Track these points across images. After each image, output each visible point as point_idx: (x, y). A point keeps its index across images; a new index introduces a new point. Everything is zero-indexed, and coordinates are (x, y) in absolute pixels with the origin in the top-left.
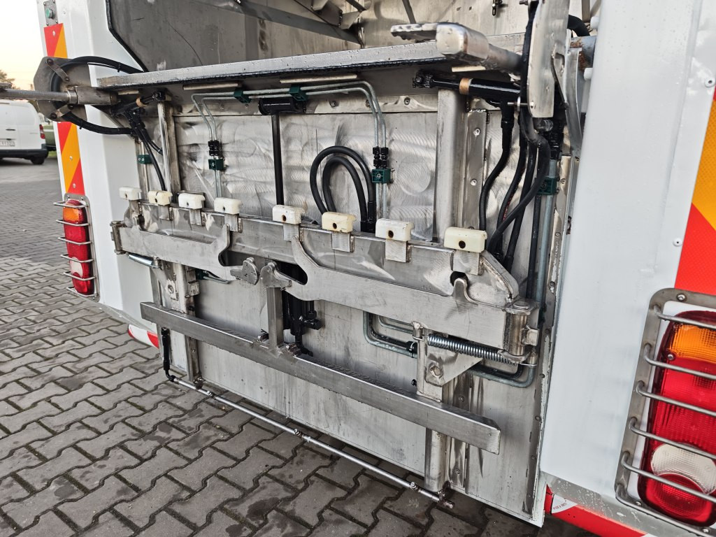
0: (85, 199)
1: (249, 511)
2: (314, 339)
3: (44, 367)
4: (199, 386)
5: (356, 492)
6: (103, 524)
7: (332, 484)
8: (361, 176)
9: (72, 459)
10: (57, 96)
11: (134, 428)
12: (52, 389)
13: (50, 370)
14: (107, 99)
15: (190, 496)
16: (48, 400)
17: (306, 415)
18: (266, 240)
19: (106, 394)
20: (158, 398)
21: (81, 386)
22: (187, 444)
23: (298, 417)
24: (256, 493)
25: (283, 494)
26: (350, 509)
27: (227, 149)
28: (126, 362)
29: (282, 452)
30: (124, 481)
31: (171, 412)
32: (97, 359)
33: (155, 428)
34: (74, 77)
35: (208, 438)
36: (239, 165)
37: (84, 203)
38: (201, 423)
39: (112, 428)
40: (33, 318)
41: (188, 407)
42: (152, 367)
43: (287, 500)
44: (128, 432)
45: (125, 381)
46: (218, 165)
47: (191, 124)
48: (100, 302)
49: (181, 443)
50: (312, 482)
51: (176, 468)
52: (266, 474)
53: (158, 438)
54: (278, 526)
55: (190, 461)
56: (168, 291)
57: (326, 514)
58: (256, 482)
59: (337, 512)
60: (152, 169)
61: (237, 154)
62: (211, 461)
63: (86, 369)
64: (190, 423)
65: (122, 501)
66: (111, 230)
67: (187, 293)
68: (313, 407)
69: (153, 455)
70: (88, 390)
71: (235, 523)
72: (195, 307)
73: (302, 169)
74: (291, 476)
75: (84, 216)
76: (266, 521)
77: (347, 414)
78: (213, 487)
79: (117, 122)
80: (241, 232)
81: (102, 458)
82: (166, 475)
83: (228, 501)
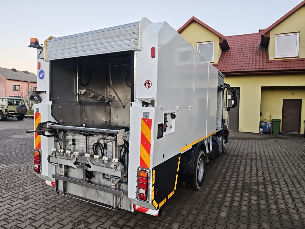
0: (41, 150)
1: (77, 222)
2: (93, 180)
3: (15, 196)
4: (65, 194)
5: (102, 217)
6: (42, 226)
7: (97, 216)
8: (101, 148)
9: (30, 215)
10: (40, 130)
11: (46, 208)
12: (20, 201)
13: (18, 196)
14: (50, 130)
15: (63, 220)
16: (20, 203)
17: (91, 197)
18: (83, 160)
19: (36, 201)
20: (51, 201)
21: (29, 200)
22: (61, 211)
23: (89, 198)
24: (78, 219)
25: (85, 218)
26: (100, 220)
27: (76, 141)
28: (40, 193)
29: (85, 211)
30: (46, 218)
31: (55, 204)
32: (31, 193)
33: (52, 208)
34: (44, 126)
35: (66, 209)
36: (78, 144)
37: (40, 151)
38: (64, 206)
39: (40, 208)
40: (7, 182)
41: (60, 203)
42: (48, 194)
43: (86, 219)
44: (45, 209)
45: (41, 197)
46: (74, 144)
47: (68, 135)
48: (42, 174)
49: (59, 210)
50: (92, 216)
51: (58, 215)
52: (81, 215)
53: (53, 210)
54: (84, 224)
55: (62, 214)
56: (60, 171)
57: (95, 221)
58: (79, 217)
59: (97, 221)
60: (58, 143)
61: (78, 142)
62: (67, 213)
63: (29, 195)
64: (62, 206)
65: (46, 222)
66: (47, 157)
67: (65, 171)
68: (92, 195)
69: (52, 213)
70: (31, 200)
71: (73, 224)
72: (66, 174)
73: (91, 145)
74: (87, 215)
75: (40, 154)
76: (81, 223)
77: (99, 195)
78: (68, 218)
79: (51, 134)
80: (79, 158)
81: (39, 215)
82: (56, 217)
83: (72, 220)
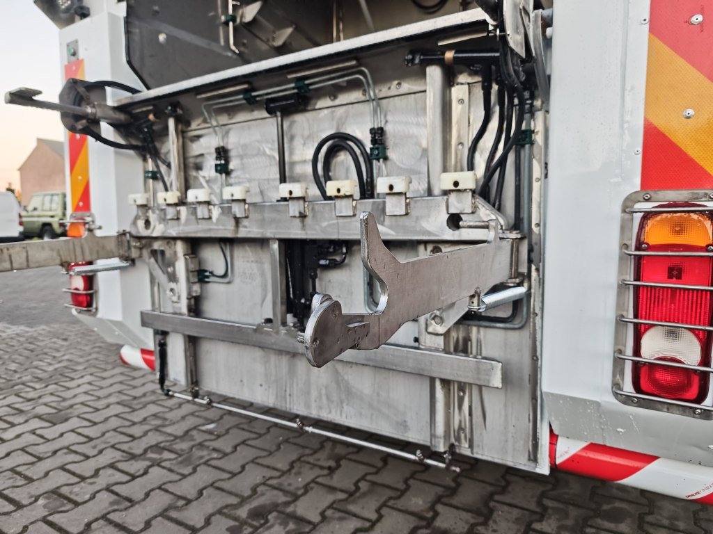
0: (90, 215)
1: (248, 514)
3: (26, 407)
4: (196, 395)
5: (358, 494)
6: (96, 530)
7: (332, 489)
9: (59, 478)
10: (78, 110)
11: (124, 451)
12: (35, 424)
13: (34, 408)
15: (186, 504)
16: (33, 432)
17: (308, 406)
18: (273, 221)
19: (92, 426)
20: (147, 427)
21: (66, 420)
22: (181, 463)
23: (300, 410)
24: (254, 499)
25: (282, 498)
26: (352, 508)
27: (232, 154)
28: (112, 399)
29: (279, 466)
30: (117, 494)
31: (161, 438)
32: (83, 398)
33: (146, 451)
34: (94, 96)
35: (201, 457)
36: (243, 168)
38: (193, 446)
39: (101, 452)
41: (179, 433)
42: (139, 403)
43: (287, 504)
44: (118, 455)
45: (112, 415)
46: (224, 169)
47: (199, 137)
49: (174, 462)
50: (312, 489)
51: (170, 482)
52: (264, 484)
53: (149, 459)
54: (280, 524)
55: (184, 476)
57: (329, 513)
58: (254, 490)
59: (340, 511)
60: (159, 183)
61: (241, 157)
62: (204, 476)
63: (71, 406)
64: (184, 446)
65: (114, 511)
67: (189, 293)
68: (314, 394)
69: (146, 472)
70: (74, 423)
71: (232, 523)
72: (196, 307)
74: (290, 485)
76: (267, 521)
78: (209, 496)
80: (247, 217)
81: (92, 477)
82: (160, 488)
83: (227, 506)
